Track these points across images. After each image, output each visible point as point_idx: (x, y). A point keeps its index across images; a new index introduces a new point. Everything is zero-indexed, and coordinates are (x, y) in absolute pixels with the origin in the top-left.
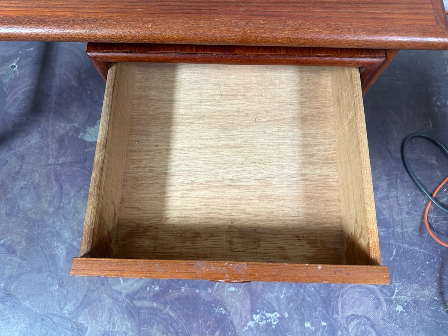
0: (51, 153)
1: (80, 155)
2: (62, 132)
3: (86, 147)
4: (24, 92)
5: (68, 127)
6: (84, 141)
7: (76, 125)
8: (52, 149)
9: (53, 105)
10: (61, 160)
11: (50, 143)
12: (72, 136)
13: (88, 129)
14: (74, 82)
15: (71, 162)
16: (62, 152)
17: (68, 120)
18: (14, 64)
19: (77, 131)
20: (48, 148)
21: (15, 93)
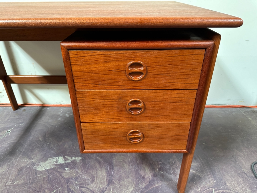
0: (10, 178)
1: (30, 179)
2: (23, 165)
3: (36, 174)
4: (8, 144)
5: (29, 161)
6: (36, 170)
7: (34, 161)
8: (12, 176)
9: (24, 150)
10: (16, 182)
11: (12, 172)
12: (29, 167)
13: (41, 163)
14: (40, 139)
15: (22, 184)
16: (19, 177)
17: (30, 158)
18: (9, 131)
19: (34, 164)
20: (10, 175)
21: (3, 144)
